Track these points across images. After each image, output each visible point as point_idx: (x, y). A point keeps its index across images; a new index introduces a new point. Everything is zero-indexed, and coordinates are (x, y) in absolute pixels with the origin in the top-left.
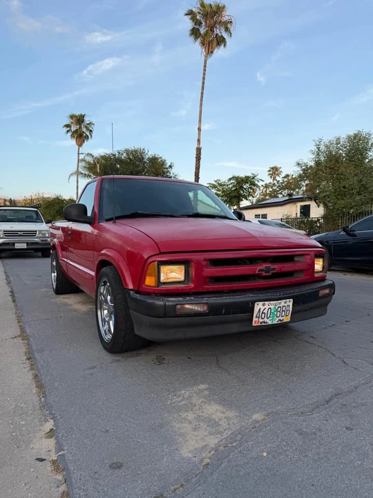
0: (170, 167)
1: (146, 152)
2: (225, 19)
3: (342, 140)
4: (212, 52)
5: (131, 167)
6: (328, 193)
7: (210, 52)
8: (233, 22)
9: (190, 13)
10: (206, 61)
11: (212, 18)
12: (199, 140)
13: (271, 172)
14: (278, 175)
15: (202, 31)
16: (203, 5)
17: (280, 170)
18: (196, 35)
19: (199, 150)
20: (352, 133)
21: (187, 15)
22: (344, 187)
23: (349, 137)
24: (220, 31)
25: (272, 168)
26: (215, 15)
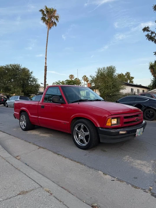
0: (31, 73)
1: (21, 66)
2: (56, 15)
3: (105, 68)
4: (51, 28)
5: (13, 72)
6: (102, 88)
7: (50, 28)
8: (59, 17)
9: (41, 11)
10: (48, 31)
11: (51, 14)
12: (46, 63)
13: (70, 77)
14: (73, 78)
15: (47, 18)
16: (46, 8)
17: (74, 76)
18: (44, 20)
19: (46, 67)
20: (108, 66)
21: (40, 11)
22: (107, 86)
23: (107, 67)
24: (54, 20)
25: (71, 75)
26: (52, 13)
